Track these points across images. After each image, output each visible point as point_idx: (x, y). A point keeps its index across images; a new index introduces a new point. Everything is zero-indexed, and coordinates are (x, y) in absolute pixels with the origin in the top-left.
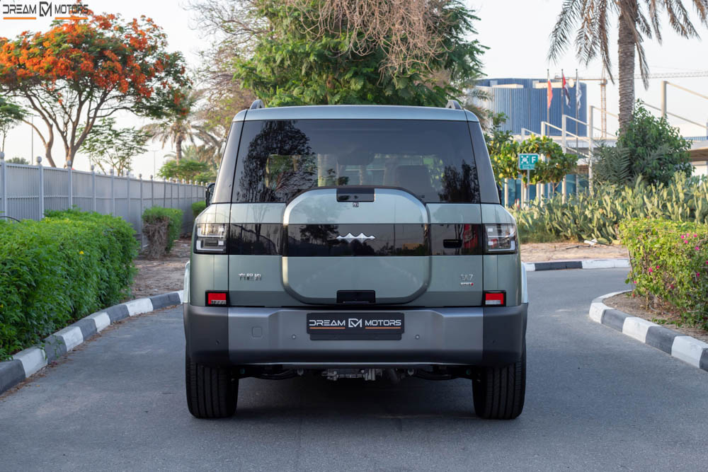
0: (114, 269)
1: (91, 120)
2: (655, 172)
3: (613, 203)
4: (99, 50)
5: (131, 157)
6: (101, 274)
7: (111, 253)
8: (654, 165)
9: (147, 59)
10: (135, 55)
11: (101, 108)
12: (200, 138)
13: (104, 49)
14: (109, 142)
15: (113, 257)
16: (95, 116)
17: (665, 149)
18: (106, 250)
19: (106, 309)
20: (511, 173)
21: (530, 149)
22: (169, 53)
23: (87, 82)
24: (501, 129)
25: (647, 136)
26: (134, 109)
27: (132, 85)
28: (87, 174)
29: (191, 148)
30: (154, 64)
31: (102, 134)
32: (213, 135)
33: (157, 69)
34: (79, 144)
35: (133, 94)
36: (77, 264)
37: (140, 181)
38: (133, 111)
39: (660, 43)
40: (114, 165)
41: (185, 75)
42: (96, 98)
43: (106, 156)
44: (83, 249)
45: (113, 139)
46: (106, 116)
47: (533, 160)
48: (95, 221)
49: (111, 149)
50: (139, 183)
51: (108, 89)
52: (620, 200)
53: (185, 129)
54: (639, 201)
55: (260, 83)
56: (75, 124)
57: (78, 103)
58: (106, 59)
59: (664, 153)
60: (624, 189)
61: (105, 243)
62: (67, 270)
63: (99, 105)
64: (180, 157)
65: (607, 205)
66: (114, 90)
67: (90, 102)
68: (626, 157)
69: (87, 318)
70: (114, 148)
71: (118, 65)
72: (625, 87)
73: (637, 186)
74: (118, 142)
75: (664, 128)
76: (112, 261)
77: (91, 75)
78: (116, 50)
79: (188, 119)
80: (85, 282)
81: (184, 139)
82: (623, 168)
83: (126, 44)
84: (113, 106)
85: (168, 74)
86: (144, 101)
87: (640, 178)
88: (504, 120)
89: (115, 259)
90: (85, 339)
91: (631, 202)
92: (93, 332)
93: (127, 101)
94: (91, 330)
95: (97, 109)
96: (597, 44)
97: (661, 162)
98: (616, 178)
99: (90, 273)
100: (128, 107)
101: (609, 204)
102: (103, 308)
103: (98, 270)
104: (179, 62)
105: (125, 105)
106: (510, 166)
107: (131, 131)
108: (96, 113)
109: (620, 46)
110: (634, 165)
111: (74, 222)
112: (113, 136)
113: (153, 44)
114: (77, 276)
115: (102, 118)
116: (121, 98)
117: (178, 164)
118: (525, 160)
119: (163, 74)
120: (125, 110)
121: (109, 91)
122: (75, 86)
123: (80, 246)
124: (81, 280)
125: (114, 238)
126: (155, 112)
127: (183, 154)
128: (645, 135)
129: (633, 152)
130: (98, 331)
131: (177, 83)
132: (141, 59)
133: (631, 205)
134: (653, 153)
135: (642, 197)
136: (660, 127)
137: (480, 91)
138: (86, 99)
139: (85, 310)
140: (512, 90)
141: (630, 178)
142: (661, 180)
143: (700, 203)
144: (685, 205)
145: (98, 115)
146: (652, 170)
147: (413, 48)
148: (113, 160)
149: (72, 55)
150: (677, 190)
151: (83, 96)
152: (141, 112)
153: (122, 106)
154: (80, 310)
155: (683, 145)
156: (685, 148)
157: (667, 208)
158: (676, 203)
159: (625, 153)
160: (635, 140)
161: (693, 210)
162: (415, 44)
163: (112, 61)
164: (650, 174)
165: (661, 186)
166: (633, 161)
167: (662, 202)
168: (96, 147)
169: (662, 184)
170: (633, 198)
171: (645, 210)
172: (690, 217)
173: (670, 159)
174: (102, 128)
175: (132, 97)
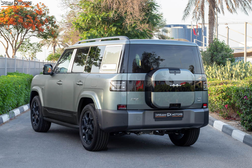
1: (22, 40)
2: (220, 61)
4: (25, 15)
5: (36, 53)
6: (26, 93)
7: (29, 86)
8: (220, 58)
9: (42, 18)
10: (38, 16)
12: (62, 45)
13: (27, 15)
14: (29, 47)
16: (23, 38)
17: (224, 53)
18: (27, 86)
19: (27, 104)
22: (50, 16)
23: (21, 26)
25: (218, 48)
26: (37, 36)
27: (37, 27)
28: (21, 60)
29: (59, 49)
30: (44, 20)
31: (26, 44)
32: (67, 44)
33: (45, 22)
34: (17, 49)
35: (37, 31)
36: (18, 89)
37: (39, 62)
38: (37, 37)
40: (30, 56)
41: (56, 24)
42: (24, 32)
43: (27, 53)
44: (20, 85)
45: (30, 46)
48: (24, 76)
49: (29, 50)
50: (39, 63)
51: (28, 29)
52: (208, 71)
53: (56, 42)
55: (81, 29)
56: (16, 41)
57: (17, 34)
58: (28, 18)
59: (224, 54)
60: (209, 67)
61: (27, 83)
62: (15, 91)
63: (25, 35)
64: (55, 52)
66: (30, 29)
67: (22, 33)
68: (210, 56)
69: (21, 107)
71: (32, 21)
73: (214, 66)
74: (32, 48)
75: (224, 45)
77: (22, 24)
78: (31, 15)
79: (58, 38)
80: (21, 95)
81: (56, 45)
83: (34, 13)
84: (30, 35)
85: (50, 23)
86: (41, 33)
87: (215, 63)
90: (20, 113)
91: (211, 71)
92: (23, 111)
93: (35, 33)
94: (22, 110)
95: (24, 36)
96: (200, 15)
97: (223, 57)
98: (207, 63)
99: (22, 93)
102: (26, 104)
103: (25, 92)
104: (53, 19)
105: (34, 35)
107: (36, 44)
108: (24, 37)
109: (209, 16)
110: (213, 58)
111: (17, 76)
112: (30, 45)
113: (44, 13)
114: (18, 93)
115: (26, 39)
116: (32, 32)
117: (54, 55)
119: (48, 24)
121: (29, 30)
122: (16, 28)
123: (19, 84)
124: (19, 95)
126: (45, 37)
127: (56, 51)
128: (217, 48)
129: (212, 54)
130: (25, 111)
131: (53, 27)
132: (40, 18)
133: (211, 73)
134: (220, 54)
135: (215, 70)
136: (223, 45)
137: (165, 30)
138: (20, 32)
139: (21, 104)
140: (179, 29)
141: (212, 63)
142: (222, 64)
143: (234, 72)
144: (229, 73)
145: (24, 38)
146: (219, 60)
147: (134, 17)
148: (30, 54)
149: (15, 17)
150: (227, 68)
151: (19, 31)
152: (40, 37)
153: (33, 35)
154: (19, 104)
155: (231, 51)
156: (232, 53)
157: (223, 74)
158: (226, 72)
159: (209, 54)
160: (213, 50)
161: (232, 75)
162: (135, 16)
163: (29, 19)
164: (219, 62)
165: (222, 66)
166: (213, 57)
167: (222, 72)
168: (23, 49)
169: (222, 65)
170: (212, 70)
171: (216, 74)
172: (231, 77)
173: (226, 56)
174: (25, 43)
175: (37, 32)
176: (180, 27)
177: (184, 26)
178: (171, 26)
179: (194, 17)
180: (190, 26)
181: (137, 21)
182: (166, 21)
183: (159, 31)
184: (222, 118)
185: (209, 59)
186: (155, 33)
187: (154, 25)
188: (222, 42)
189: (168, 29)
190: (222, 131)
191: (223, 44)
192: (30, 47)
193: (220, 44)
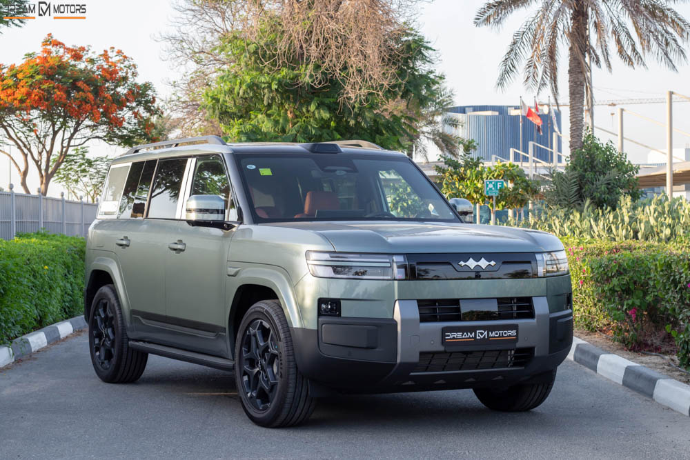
0: (77, 284)
1: (64, 150)
2: (603, 196)
3: (562, 226)
4: (71, 81)
6: (65, 288)
7: (74, 270)
8: (603, 189)
9: (119, 89)
10: (106, 85)
11: (74, 137)
13: (76, 80)
14: (84, 171)
15: (76, 273)
16: (69, 146)
17: (613, 173)
18: (70, 267)
19: (70, 320)
20: (478, 199)
21: (495, 176)
22: (140, 84)
23: (60, 112)
24: (471, 156)
25: (595, 163)
26: (106, 138)
27: (105, 114)
28: (58, 200)
30: (125, 95)
31: (76, 163)
33: (128, 99)
34: (53, 173)
35: (105, 124)
36: (42, 277)
38: (105, 140)
39: (611, 72)
40: (88, 193)
41: (155, 105)
42: (69, 127)
43: (80, 185)
44: (48, 265)
46: (79, 145)
47: (499, 186)
48: (60, 241)
49: (85, 178)
51: (81, 119)
52: (569, 223)
54: (586, 224)
56: (49, 153)
57: (52, 132)
58: (78, 89)
59: (612, 178)
60: (572, 213)
61: (69, 260)
62: (33, 282)
63: (72, 135)
65: (556, 228)
66: (87, 119)
67: (64, 131)
68: (574, 182)
69: (52, 325)
70: (88, 176)
71: (91, 96)
72: (575, 115)
73: (585, 210)
74: (92, 170)
75: (611, 154)
76: (75, 277)
77: (64, 106)
78: (89, 81)
80: (49, 294)
82: (571, 193)
83: (98, 75)
84: (85, 135)
85: (139, 103)
86: (116, 130)
87: (588, 202)
88: (474, 147)
89: (78, 275)
90: (48, 343)
91: (579, 226)
93: (99, 131)
94: (55, 336)
95: (70, 139)
96: (547, 74)
97: (610, 187)
98: (566, 202)
99: (54, 286)
100: (100, 136)
101: (558, 227)
102: (67, 318)
103: (62, 284)
104: (149, 92)
105: (97, 134)
106: (476, 192)
107: (105, 160)
108: (69, 142)
109: (570, 76)
110: (584, 190)
111: (40, 241)
112: (87, 164)
113: (124, 74)
114: (42, 288)
115: (75, 148)
116: (93, 128)
118: (491, 186)
119: (134, 104)
120: (97, 139)
121: (82, 121)
122: (49, 116)
123: (45, 262)
124: (45, 291)
125: (77, 256)
126: (127, 141)
128: (593, 161)
129: (582, 177)
130: (61, 337)
131: (147, 112)
132: (112, 90)
133: (579, 228)
134: (601, 177)
135: (590, 221)
136: (608, 153)
137: (452, 119)
138: (60, 129)
139: (50, 318)
140: (487, 117)
141: (580, 202)
142: (608, 204)
143: (642, 226)
144: (629, 227)
145: (71, 144)
146: (601, 195)
147: (368, 79)
148: (87, 188)
149: (44, 86)
150: (622, 214)
151: (56, 126)
152: (113, 141)
153: (94, 135)
154: (45, 318)
155: (631, 170)
156: (633, 173)
157: (612, 231)
158: (620, 225)
159: (573, 178)
160: (583, 166)
161: (636, 233)
162: (370, 75)
163: (84, 92)
164: (599, 198)
165: (608, 210)
166: (582, 186)
167: (607, 225)
168: (70, 176)
169: (609, 208)
170: (581, 221)
171: (592, 232)
172: (633, 238)
173: (618, 184)
174: (75, 158)
175: (105, 126)
176: (489, 113)
177: (501, 110)
178: (467, 109)
179: (530, 80)
180: (516, 108)
181: (375, 92)
182: (452, 94)
183: (435, 123)
184: (619, 347)
185: (573, 192)
186: (425, 129)
187: (422, 101)
188: (607, 144)
189: (460, 116)
190: (625, 383)
191: (609, 151)
192: (87, 169)
193: (603, 151)
